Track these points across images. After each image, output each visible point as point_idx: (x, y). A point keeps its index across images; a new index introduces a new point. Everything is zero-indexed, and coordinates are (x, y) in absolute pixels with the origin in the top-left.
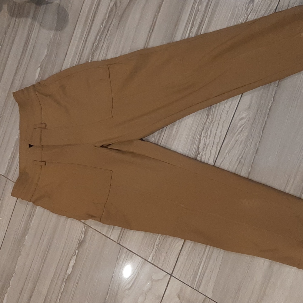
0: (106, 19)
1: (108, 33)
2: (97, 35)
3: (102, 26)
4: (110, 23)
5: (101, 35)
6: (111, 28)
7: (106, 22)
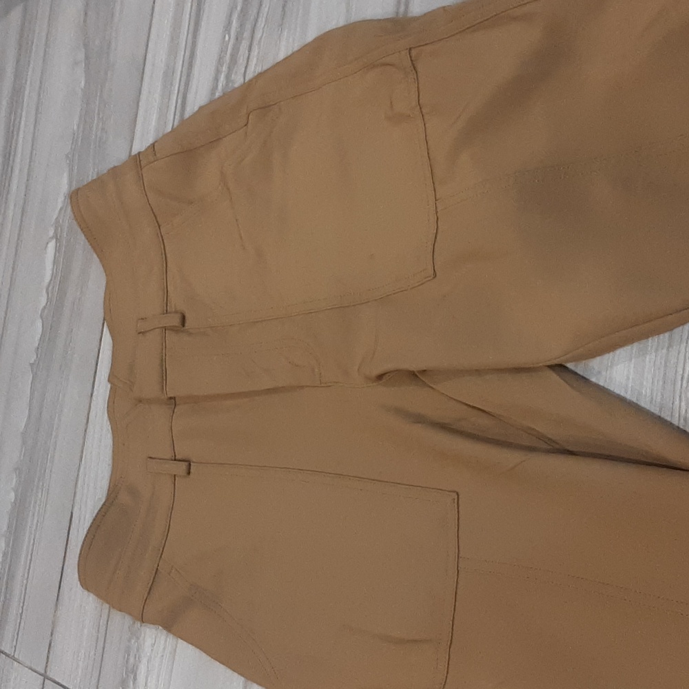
0: (239, 8)
1: (252, 54)
2: (218, 72)
3: (227, 36)
4: (252, 18)
5: (229, 68)
6: (258, 35)
7: (239, 16)
